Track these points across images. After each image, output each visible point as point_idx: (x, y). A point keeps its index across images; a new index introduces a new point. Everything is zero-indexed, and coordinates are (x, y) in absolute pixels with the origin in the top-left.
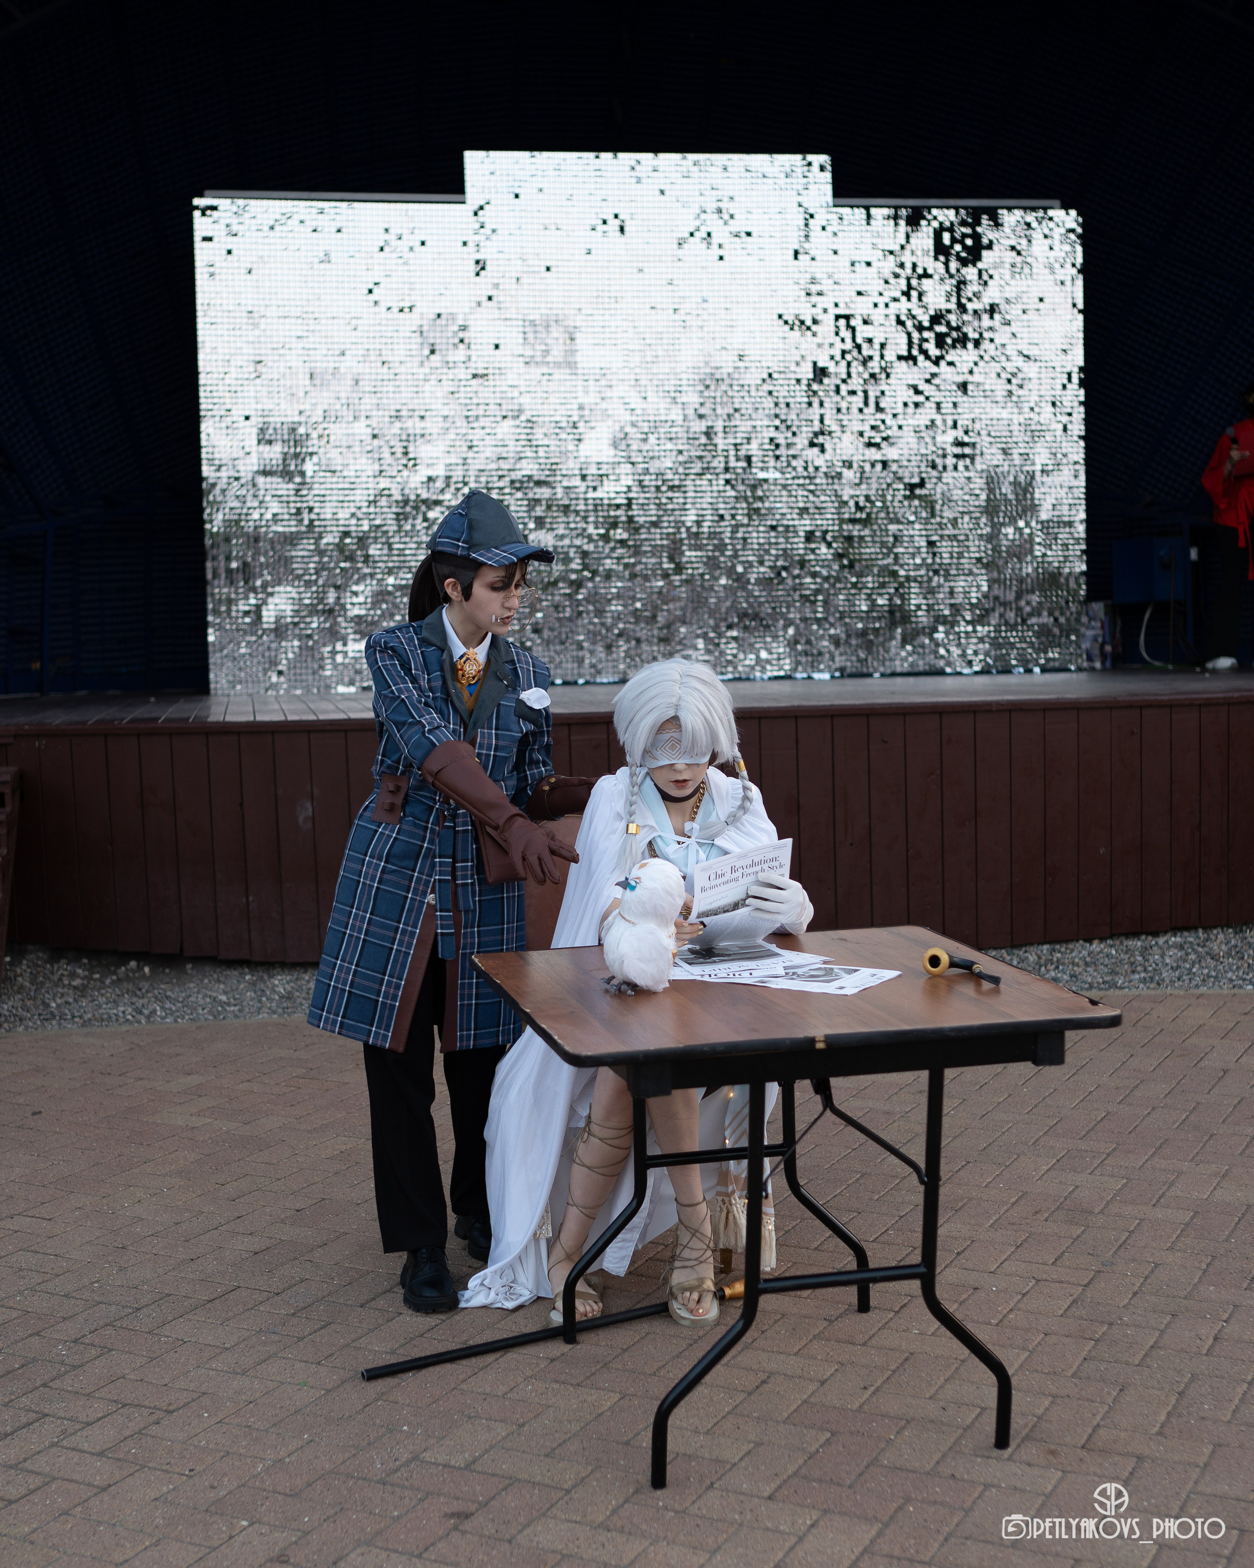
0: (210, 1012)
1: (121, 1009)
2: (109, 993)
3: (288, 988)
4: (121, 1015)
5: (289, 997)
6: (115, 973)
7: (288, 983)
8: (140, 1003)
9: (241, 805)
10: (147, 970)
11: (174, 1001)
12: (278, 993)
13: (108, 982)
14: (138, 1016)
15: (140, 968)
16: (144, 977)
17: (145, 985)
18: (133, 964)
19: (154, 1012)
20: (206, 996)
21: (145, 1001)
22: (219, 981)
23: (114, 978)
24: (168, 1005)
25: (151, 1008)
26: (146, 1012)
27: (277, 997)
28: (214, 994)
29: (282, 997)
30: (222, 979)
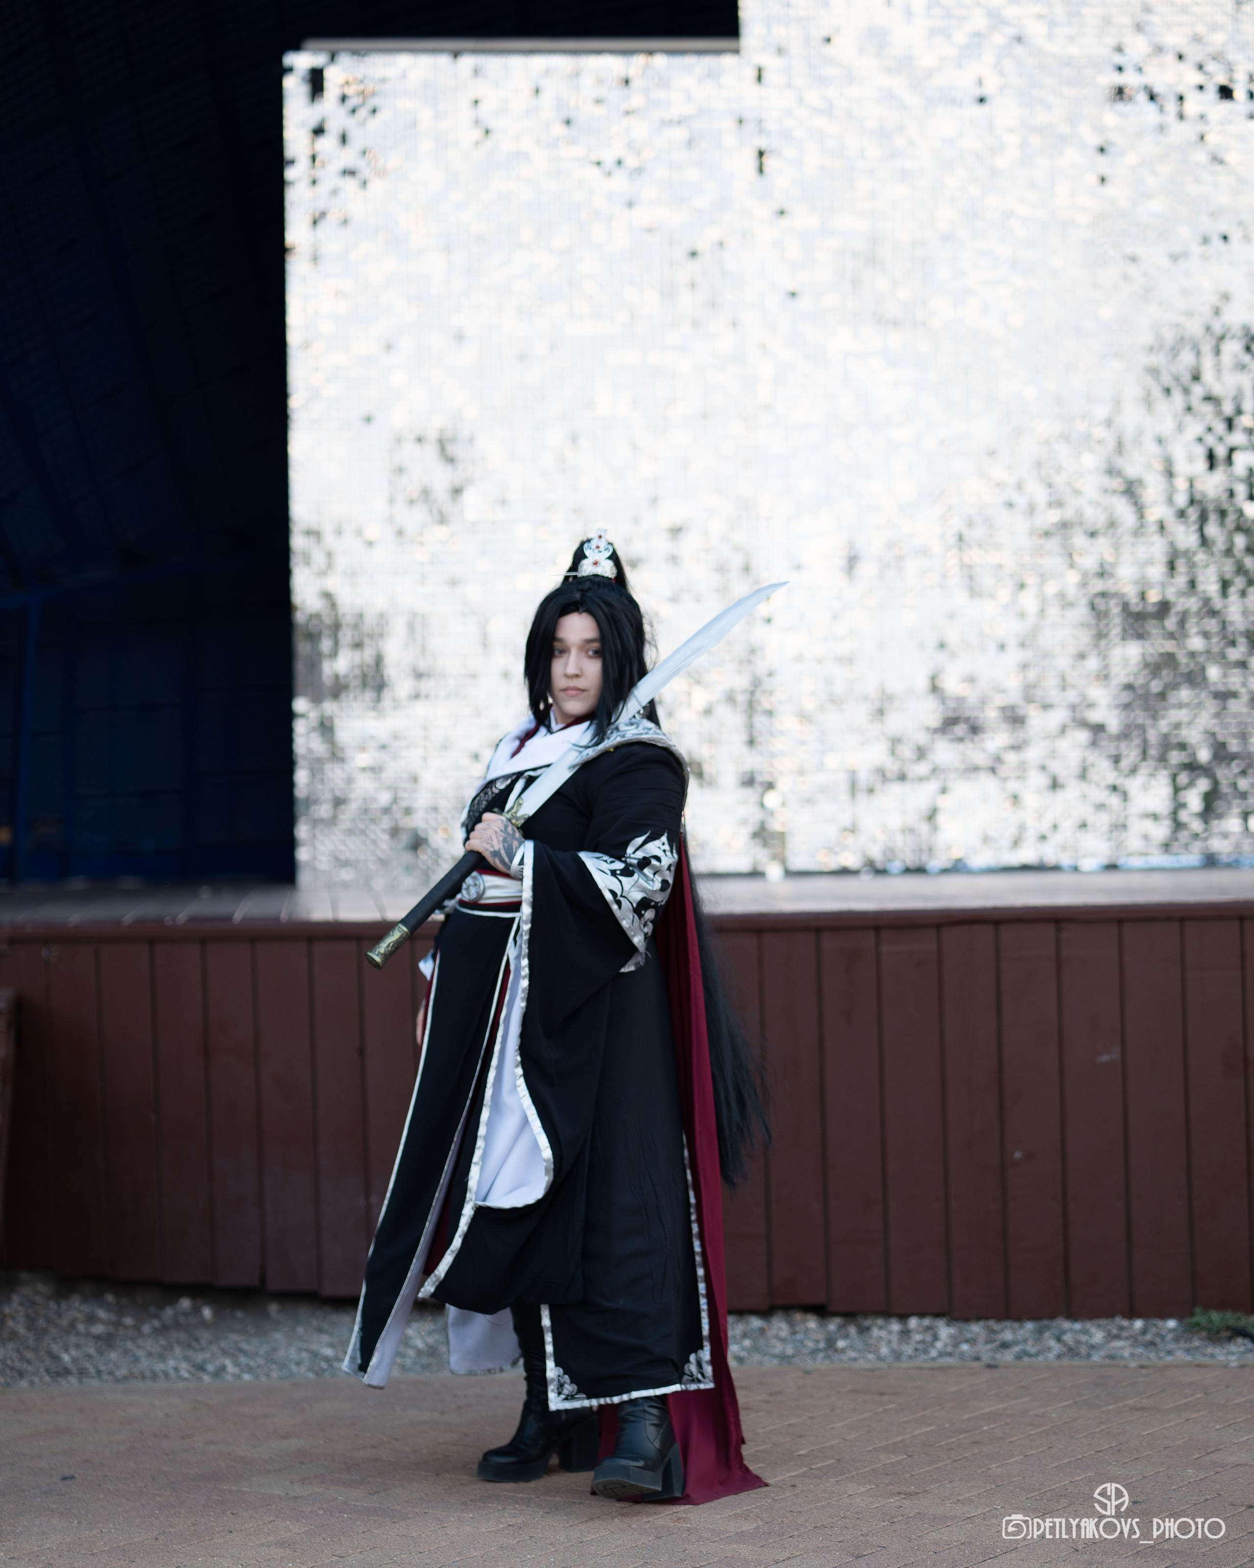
0: (310, 1369)
1: (172, 1363)
2: (150, 1345)
3: (430, 1340)
4: (172, 1372)
5: (432, 1352)
6: (157, 1317)
7: (430, 1333)
8: (199, 1357)
9: (361, 1051)
10: (207, 1312)
11: (254, 1355)
12: (415, 1348)
13: (146, 1329)
14: (201, 1374)
15: (196, 1310)
16: (204, 1324)
17: (205, 1335)
18: (185, 1303)
19: (221, 1371)
20: (300, 1350)
21: (208, 1355)
22: (320, 1330)
23: (156, 1323)
24: (243, 1359)
25: (218, 1363)
26: (210, 1368)
27: (411, 1352)
28: (314, 1347)
29: (419, 1352)
30: (326, 1326)
